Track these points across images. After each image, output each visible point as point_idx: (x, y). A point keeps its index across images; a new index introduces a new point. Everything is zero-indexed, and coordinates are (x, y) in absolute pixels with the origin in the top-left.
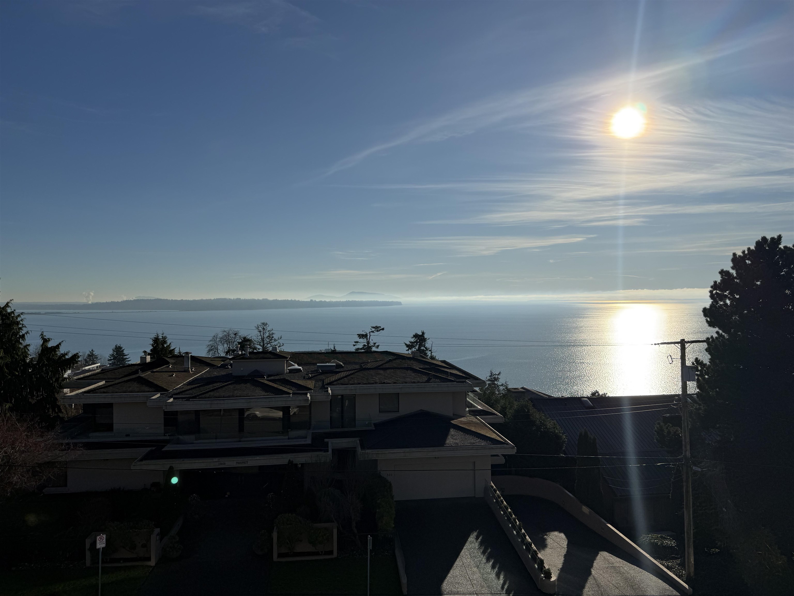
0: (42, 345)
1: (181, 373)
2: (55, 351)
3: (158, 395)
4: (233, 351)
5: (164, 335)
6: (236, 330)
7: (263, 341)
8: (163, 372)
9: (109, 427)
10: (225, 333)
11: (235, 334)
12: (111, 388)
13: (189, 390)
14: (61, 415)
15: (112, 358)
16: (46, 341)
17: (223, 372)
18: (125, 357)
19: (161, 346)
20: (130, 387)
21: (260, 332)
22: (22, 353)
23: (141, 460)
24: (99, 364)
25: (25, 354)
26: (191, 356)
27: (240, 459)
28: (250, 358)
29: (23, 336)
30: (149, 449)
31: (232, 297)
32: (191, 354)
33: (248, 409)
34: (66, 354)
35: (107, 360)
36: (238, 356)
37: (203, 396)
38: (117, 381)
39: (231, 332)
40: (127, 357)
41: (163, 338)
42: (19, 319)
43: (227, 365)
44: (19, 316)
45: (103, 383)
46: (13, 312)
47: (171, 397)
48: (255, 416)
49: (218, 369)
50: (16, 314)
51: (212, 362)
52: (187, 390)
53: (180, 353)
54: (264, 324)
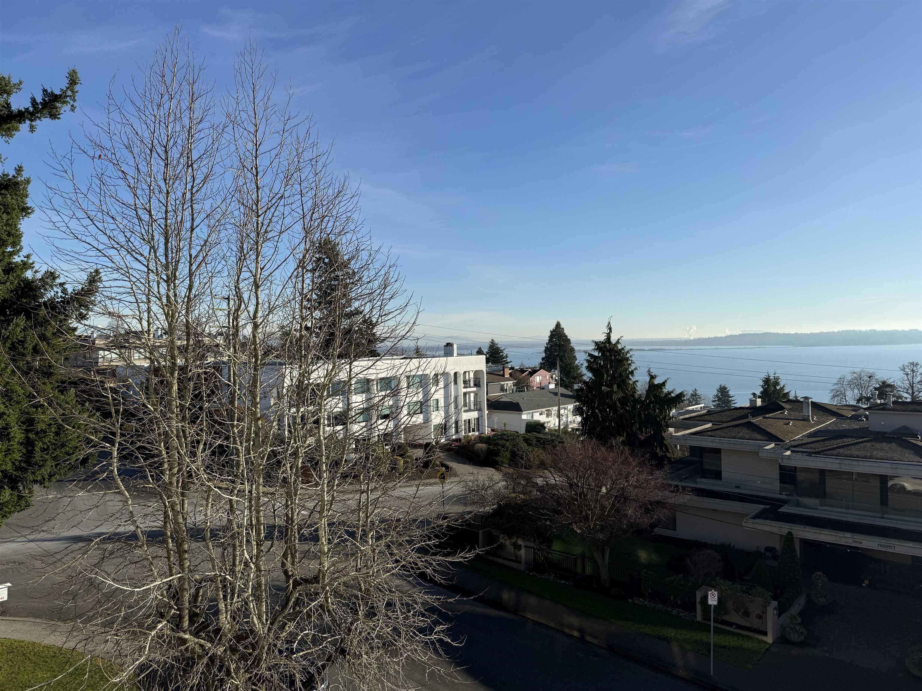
0: (649, 382)
1: (799, 421)
2: (661, 389)
3: (773, 445)
4: (868, 399)
5: (776, 375)
6: (871, 371)
7: (912, 387)
8: (778, 419)
9: (718, 475)
10: (855, 375)
11: (870, 377)
12: (718, 432)
13: (811, 443)
14: (668, 455)
15: (716, 399)
16: (652, 377)
17: (855, 426)
18: (730, 399)
19: (772, 389)
20: (739, 433)
21: (907, 374)
22: (632, 389)
23: (754, 518)
24: (703, 405)
25: (634, 390)
26: (811, 401)
27: (883, 541)
28: (894, 410)
29: (632, 372)
30: (762, 507)
31: (863, 329)
32: (812, 400)
33: (892, 478)
34: (672, 392)
35: (711, 400)
36: (876, 406)
37: (829, 452)
38: (725, 425)
39: (863, 374)
40: (733, 399)
41: (774, 379)
42: (628, 355)
43: (860, 416)
44: (628, 352)
45: (709, 425)
46: (623, 349)
47: (788, 449)
48: (903, 488)
49: (848, 421)
50: (626, 351)
51: (840, 412)
52: (808, 443)
53: (796, 397)
54: (913, 364)
